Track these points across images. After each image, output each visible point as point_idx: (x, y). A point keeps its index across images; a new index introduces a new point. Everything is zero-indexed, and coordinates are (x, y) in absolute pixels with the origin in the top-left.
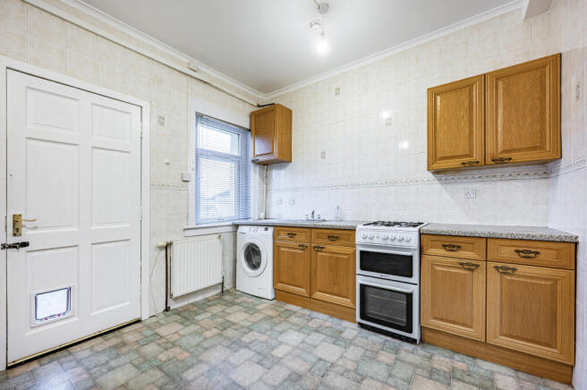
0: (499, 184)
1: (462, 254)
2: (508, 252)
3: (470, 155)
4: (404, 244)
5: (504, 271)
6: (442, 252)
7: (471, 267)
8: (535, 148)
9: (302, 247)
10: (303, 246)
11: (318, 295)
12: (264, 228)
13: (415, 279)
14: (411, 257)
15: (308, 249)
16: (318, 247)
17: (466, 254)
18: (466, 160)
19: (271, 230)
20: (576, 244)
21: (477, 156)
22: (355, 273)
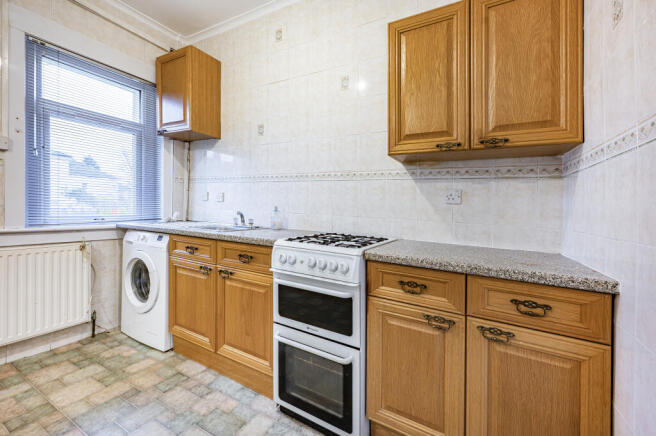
0: (493, 184)
1: (428, 299)
2: (499, 303)
3: (448, 133)
4: (338, 276)
5: (494, 336)
6: (398, 293)
7: (443, 325)
8: (543, 124)
9: (206, 270)
10: (205, 268)
11: (227, 350)
12: (157, 235)
14: (350, 301)
15: (212, 274)
16: (226, 272)
17: (434, 301)
18: (442, 140)
19: (166, 239)
20: (614, 296)
21: (458, 135)
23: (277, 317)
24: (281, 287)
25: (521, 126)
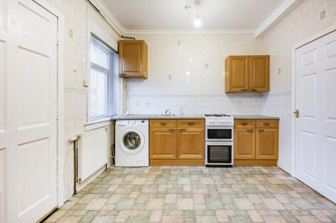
1: (248, 126)
2: (261, 124)
3: (244, 87)
5: (261, 131)
6: (241, 126)
7: (251, 131)
9: (171, 131)
10: (172, 130)
11: (182, 156)
13: (232, 139)
14: (231, 130)
15: (176, 132)
16: (182, 130)
17: (249, 126)
18: (243, 88)
20: (278, 120)
21: (246, 88)
22: (205, 141)
23: (207, 139)
24: (208, 130)
25: (260, 87)
